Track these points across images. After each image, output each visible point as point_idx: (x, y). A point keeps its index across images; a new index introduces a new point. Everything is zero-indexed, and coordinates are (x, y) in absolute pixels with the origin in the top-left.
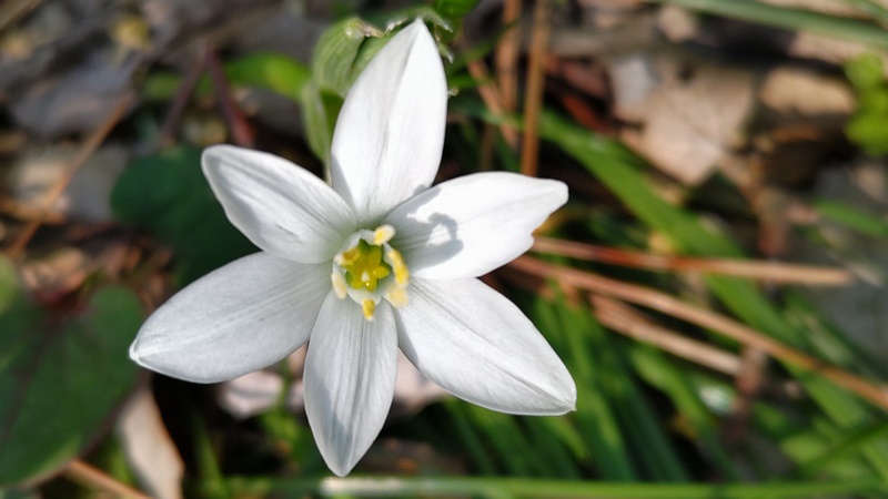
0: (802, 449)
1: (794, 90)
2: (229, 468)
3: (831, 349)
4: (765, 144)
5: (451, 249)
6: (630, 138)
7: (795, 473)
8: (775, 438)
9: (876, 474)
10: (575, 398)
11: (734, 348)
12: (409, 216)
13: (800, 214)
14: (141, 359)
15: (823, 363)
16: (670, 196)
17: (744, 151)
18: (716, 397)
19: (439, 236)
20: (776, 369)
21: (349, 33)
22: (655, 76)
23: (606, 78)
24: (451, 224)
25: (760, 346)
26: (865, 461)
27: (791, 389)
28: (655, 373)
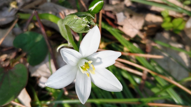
0: (155, 90)
1: (151, 18)
2: (41, 99)
3: (159, 70)
4: (146, 28)
5: (100, 63)
6: (120, 28)
7: (154, 95)
8: (150, 88)
9: (169, 95)
10: (122, 88)
11: (141, 71)
12: (93, 57)
13: (153, 44)
14: (47, 85)
15: (158, 73)
16: (127, 39)
17: (142, 31)
18: (138, 80)
19: (98, 61)
20: (149, 75)
21: (74, 18)
22: (125, 15)
23: (115, 16)
24: (100, 59)
25: (146, 70)
26: (167, 92)
27: (152, 78)
28: (126, 76)
